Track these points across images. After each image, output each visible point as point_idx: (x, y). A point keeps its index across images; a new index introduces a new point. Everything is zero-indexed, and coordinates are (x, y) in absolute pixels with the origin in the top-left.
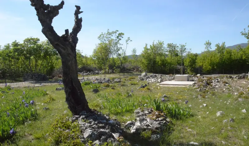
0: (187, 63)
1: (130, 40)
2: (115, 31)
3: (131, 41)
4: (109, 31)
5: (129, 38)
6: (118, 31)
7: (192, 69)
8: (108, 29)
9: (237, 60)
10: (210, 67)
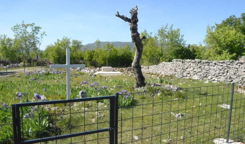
0: (87, 58)
1: (44, 35)
2: (31, 24)
3: (46, 35)
4: (24, 23)
5: (45, 32)
6: (34, 24)
7: (91, 63)
8: (23, 21)
9: (120, 56)
10: (103, 61)
